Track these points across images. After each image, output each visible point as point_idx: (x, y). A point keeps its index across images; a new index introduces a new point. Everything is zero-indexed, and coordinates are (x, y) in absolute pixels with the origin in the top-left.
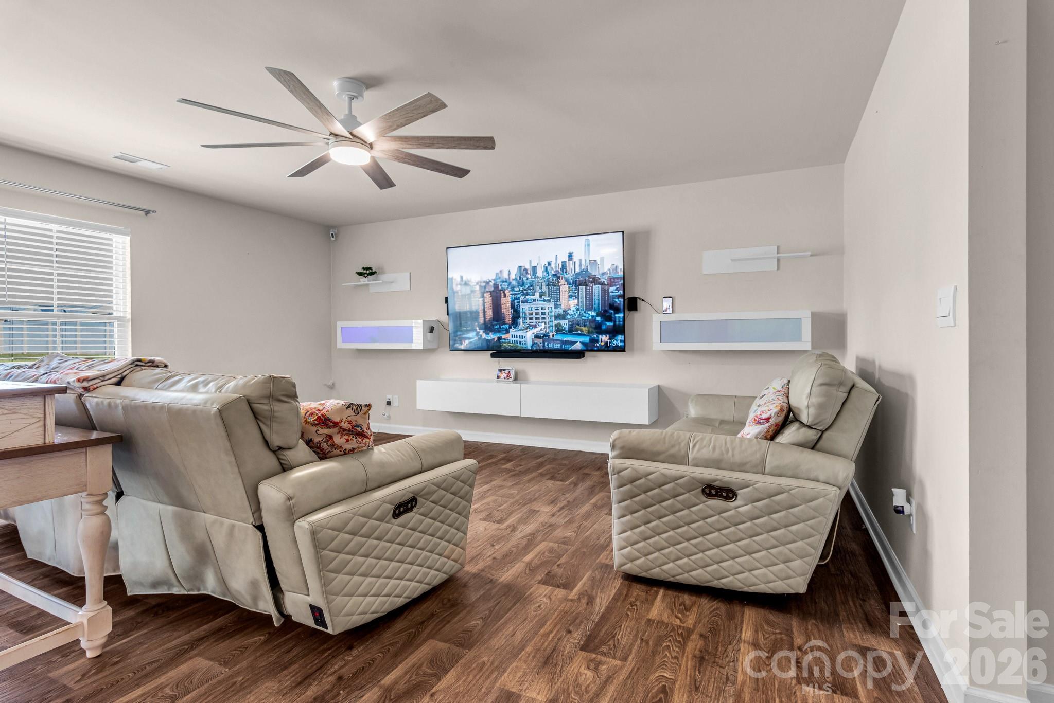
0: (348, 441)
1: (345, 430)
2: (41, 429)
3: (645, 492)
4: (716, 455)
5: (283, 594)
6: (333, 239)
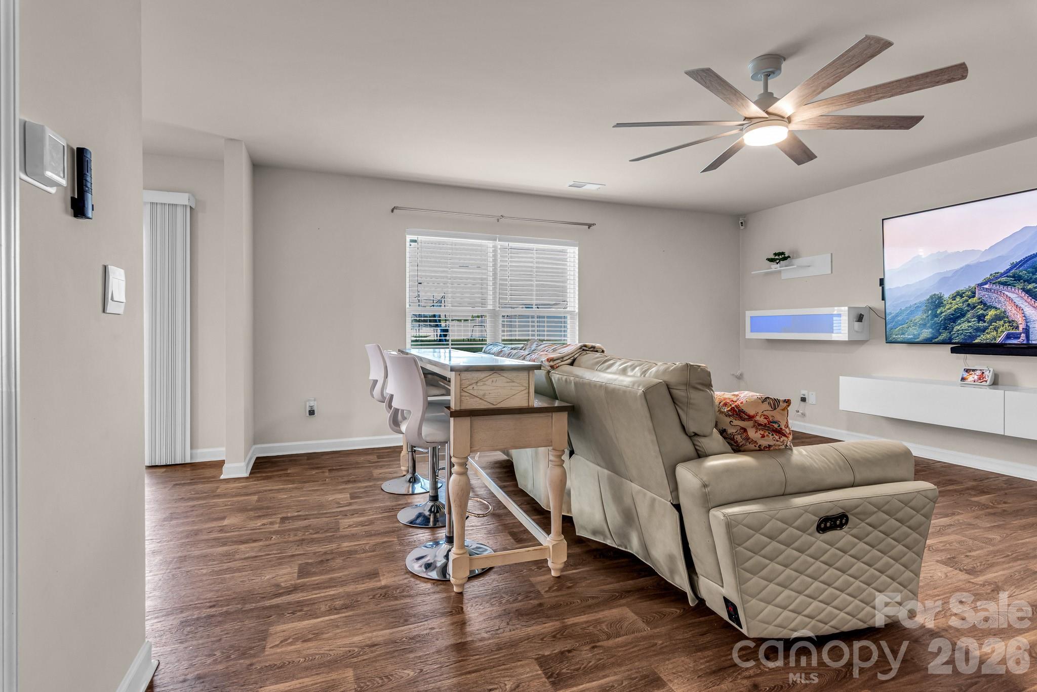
0: (763, 436)
1: (761, 425)
2: (527, 395)
5: (698, 577)
6: (742, 228)
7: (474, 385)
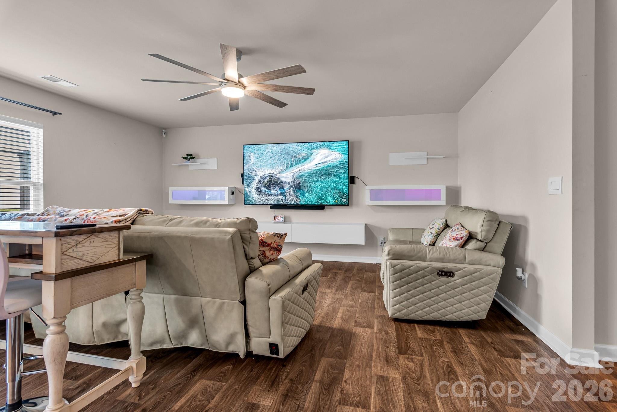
0: (272, 254)
1: (273, 248)
2: (117, 251)
3: (408, 276)
4: (441, 256)
5: (250, 339)
7: (74, 248)
